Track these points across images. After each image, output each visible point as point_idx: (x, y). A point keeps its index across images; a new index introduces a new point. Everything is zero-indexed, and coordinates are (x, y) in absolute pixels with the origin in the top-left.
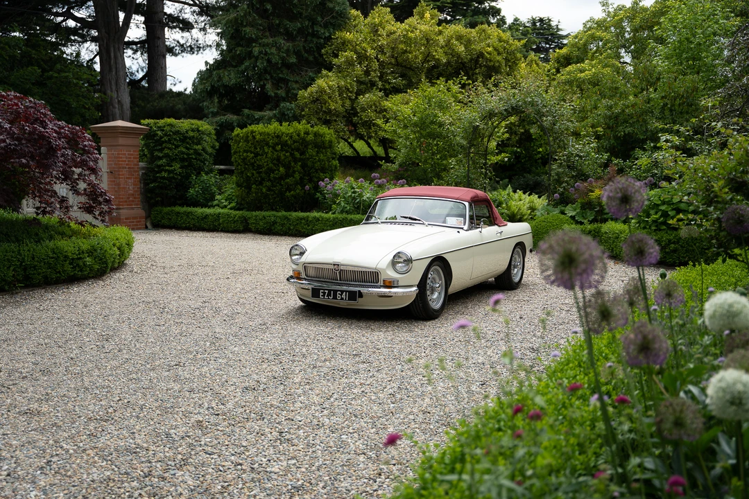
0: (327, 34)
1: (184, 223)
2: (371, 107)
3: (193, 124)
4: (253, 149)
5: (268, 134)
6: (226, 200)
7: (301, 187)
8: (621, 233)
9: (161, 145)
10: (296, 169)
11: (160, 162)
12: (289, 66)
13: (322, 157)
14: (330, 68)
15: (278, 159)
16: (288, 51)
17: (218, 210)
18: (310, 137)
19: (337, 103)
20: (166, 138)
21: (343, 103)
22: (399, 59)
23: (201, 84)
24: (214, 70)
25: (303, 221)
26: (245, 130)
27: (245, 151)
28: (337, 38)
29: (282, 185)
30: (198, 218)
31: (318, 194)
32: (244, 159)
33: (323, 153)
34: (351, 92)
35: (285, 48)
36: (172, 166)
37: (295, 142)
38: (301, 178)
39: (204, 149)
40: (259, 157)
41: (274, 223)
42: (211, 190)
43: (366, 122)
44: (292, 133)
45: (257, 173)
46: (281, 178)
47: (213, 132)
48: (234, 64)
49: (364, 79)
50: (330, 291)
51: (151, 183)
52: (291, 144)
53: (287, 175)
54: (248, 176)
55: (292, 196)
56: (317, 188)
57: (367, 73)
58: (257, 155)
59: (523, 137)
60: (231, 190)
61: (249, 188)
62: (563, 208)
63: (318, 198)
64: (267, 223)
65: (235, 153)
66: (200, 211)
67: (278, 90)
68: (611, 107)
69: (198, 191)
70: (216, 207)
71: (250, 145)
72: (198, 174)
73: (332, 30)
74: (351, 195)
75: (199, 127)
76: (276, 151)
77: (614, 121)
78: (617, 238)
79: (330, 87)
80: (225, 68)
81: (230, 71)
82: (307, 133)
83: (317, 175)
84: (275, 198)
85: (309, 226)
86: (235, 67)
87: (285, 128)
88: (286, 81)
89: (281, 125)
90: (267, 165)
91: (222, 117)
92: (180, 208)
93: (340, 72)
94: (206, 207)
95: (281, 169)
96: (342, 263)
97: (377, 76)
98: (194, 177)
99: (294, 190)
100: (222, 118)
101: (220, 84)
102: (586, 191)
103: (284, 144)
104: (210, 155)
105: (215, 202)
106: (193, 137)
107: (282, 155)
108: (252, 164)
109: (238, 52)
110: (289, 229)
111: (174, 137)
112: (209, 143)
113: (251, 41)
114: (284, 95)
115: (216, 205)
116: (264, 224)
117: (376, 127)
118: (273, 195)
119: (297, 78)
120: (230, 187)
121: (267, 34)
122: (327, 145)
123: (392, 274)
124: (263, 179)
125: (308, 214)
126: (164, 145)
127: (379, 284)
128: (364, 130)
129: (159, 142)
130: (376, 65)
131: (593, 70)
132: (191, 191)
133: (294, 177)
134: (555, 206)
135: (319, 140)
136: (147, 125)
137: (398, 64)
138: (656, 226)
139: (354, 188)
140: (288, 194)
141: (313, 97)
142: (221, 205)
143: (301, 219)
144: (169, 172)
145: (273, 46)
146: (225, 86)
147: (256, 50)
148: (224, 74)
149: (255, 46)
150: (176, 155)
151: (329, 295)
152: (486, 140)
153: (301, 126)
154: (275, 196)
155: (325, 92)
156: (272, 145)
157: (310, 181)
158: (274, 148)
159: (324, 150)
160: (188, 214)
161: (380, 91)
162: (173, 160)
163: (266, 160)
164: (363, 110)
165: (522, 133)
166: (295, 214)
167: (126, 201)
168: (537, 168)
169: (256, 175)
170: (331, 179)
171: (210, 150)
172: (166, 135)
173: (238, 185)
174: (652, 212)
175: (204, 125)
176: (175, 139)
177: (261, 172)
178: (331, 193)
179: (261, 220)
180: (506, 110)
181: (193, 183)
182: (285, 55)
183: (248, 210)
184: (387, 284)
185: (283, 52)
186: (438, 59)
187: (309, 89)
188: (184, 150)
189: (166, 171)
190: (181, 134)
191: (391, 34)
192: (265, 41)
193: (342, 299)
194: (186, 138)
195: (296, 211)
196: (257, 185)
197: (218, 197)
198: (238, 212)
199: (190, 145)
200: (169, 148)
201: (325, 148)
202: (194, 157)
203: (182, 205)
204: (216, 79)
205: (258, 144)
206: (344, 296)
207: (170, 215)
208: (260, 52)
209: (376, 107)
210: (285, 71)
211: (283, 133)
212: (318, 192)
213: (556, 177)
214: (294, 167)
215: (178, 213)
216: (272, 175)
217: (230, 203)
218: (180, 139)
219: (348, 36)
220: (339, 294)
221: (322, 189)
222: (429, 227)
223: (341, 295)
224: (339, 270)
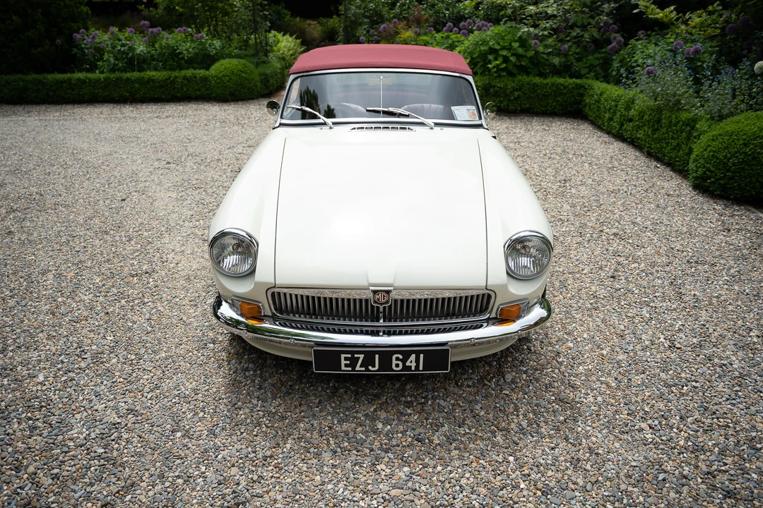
7: (50, 41)
10: (36, 18)
25: (65, 85)
29: (22, 40)
31: (75, 50)
38: (47, 30)
41: (25, 89)
46: (18, 30)
50: (369, 355)
53: (26, 27)
55: (41, 53)
56: (71, 42)
64: (15, 89)
74: (120, 49)
83: (69, 26)
95: (14, 17)
99: (42, 46)
110: (48, 95)
116: (11, 91)
118: (12, 53)
123: (516, 291)
127: (484, 317)
133: (36, 28)
139: (121, 40)
140: (34, 51)
151: (367, 362)
157: (60, 33)
166: (50, 77)
178: (92, 47)
179: (5, 86)
184: (510, 315)
193: (406, 368)
195: (49, 72)
206: (411, 363)
212: (75, 47)
214: (33, 16)
220: (397, 359)
221: (78, 43)
222: (437, 129)
223: (404, 361)
224: (387, 302)
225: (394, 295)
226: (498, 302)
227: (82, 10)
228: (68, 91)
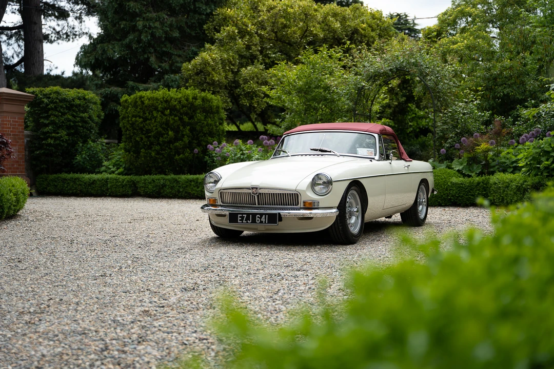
0: (209, 11)
1: (70, 189)
2: (253, 78)
3: (79, 93)
4: (141, 114)
5: (157, 99)
6: (114, 166)
7: (190, 150)
8: (511, 181)
9: (47, 113)
10: (184, 133)
11: (47, 129)
12: (172, 41)
13: (210, 121)
14: (212, 42)
15: (167, 123)
16: (171, 26)
17: (105, 176)
18: (199, 102)
19: (220, 74)
20: (52, 106)
21: (226, 75)
22: (279, 34)
23: (85, 57)
24: (98, 44)
25: (193, 183)
26: (132, 96)
27: (133, 116)
28: (218, 15)
29: (171, 149)
30: (85, 183)
31: (207, 158)
32: (133, 124)
33: (211, 118)
34: (233, 65)
35: (169, 23)
36: (58, 133)
37: (183, 106)
38: (190, 142)
39: (90, 117)
40: (148, 122)
41: (164, 186)
42: (98, 157)
43: (249, 93)
44: (180, 98)
45: (146, 137)
46: (170, 142)
47: (99, 102)
48: (118, 38)
49: (245, 53)
50: (248, 215)
51: (37, 150)
52: (180, 109)
53: (176, 139)
54: (137, 141)
55: (181, 159)
56: (205, 151)
57: (248, 47)
58: (145, 119)
59: (397, 109)
60: (119, 157)
61: (137, 152)
62: (449, 164)
63: (207, 161)
64: (156, 186)
65: (123, 118)
66: (87, 177)
67: (162, 63)
68: (489, 69)
69: (85, 158)
70: (104, 173)
71: (138, 110)
72: (85, 142)
73: (213, 7)
74: (240, 157)
75: (85, 95)
76: (165, 115)
77: (492, 82)
78: (507, 187)
79: (214, 60)
80: (109, 42)
81: (114, 44)
82: (195, 98)
83: (205, 139)
84: (164, 162)
85: (198, 187)
86: (120, 40)
87: (173, 93)
88: (169, 55)
89: (169, 91)
90: (156, 129)
91: (106, 89)
92: (66, 174)
93: (222, 46)
94: (92, 173)
95: (170, 133)
96: (261, 186)
97: (258, 50)
98: (81, 145)
99: (183, 153)
100: (108, 90)
101: (104, 56)
102: (472, 145)
103: (173, 109)
104: (97, 123)
105: (103, 168)
106: (80, 105)
107: (171, 119)
108: (141, 129)
109: (122, 26)
110: (179, 191)
111: (61, 104)
112: (96, 112)
113: (134, 16)
114: (167, 67)
115: (103, 171)
116: (153, 187)
117: (258, 98)
118: (162, 159)
119: (180, 52)
120: (119, 154)
121: (151, 9)
122: (214, 110)
123: (311, 196)
124: (152, 144)
125: (197, 176)
126: (50, 112)
127: (299, 206)
128: (246, 101)
129: (46, 110)
130: (257, 39)
131: (465, 41)
132: (78, 157)
133: (182, 140)
134: (441, 161)
135: (206, 105)
136: (33, 93)
137: (278, 39)
138: (548, 172)
139: (242, 150)
140: (177, 157)
141: (197, 69)
142: (109, 171)
143: (191, 181)
144: (56, 139)
145: (156, 21)
146: (110, 59)
147: (140, 24)
148: (108, 47)
149: (139, 20)
150: (63, 122)
151: (248, 219)
152: (370, 102)
153: (189, 92)
154: (164, 159)
155: (209, 64)
156: (161, 110)
157: (199, 145)
158: (162, 113)
159: (212, 115)
160: (74, 180)
161: (261, 64)
162: (59, 127)
163: (155, 124)
164: (246, 81)
165: (397, 106)
166: (183, 177)
167: (10, 168)
168: (410, 140)
169: (145, 139)
170: (220, 143)
171: (96, 119)
172: (52, 102)
173: (126, 150)
174: (543, 159)
175: (90, 95)
176: (62, 107)
177: (150, 136)
178: (220, 156)
179: (150, 183)
180: (391, 70)
181: (80, 150)
182: (168, 29)
183: (136, 174)
184: (307, 206)
185: (166, 27)
186: (316, 35)
187: (192, 62)
188: (70, 117)
189: (52, 138)
190: (67, 101)
191: (272, 9)
192: (149, 15)
193: (261, 222)
194: (72, 106)
195: (184, 173)
196: (146, 150)
197: (105, 163)
198: (126, 177)
199: (76, 113)
200: (55, 116)
201: (213, 113)
202: (80, 124)
203: (69, 172)
204: (100, 52)
205: (146, 109)
206: (263, 219)
207: (56, 182)
208: (144, 26)
209: (258, 79)
210: (168, 45)
211: (172, 98)
212: (207, 155)
213: (441, 134)
214: (182, 131)
215: (65, 179)
216: (161, 139)
217: (118, 169)
218: (66, 106)
219: (229, 12)
220: (258, 217)
221: (210, 153)
222: (341, 157)
223: (260, 218)
224: (257, 193)
225: (261, 191)
226: (302, 199)
227: (219, 128)
228: (194, 188)
